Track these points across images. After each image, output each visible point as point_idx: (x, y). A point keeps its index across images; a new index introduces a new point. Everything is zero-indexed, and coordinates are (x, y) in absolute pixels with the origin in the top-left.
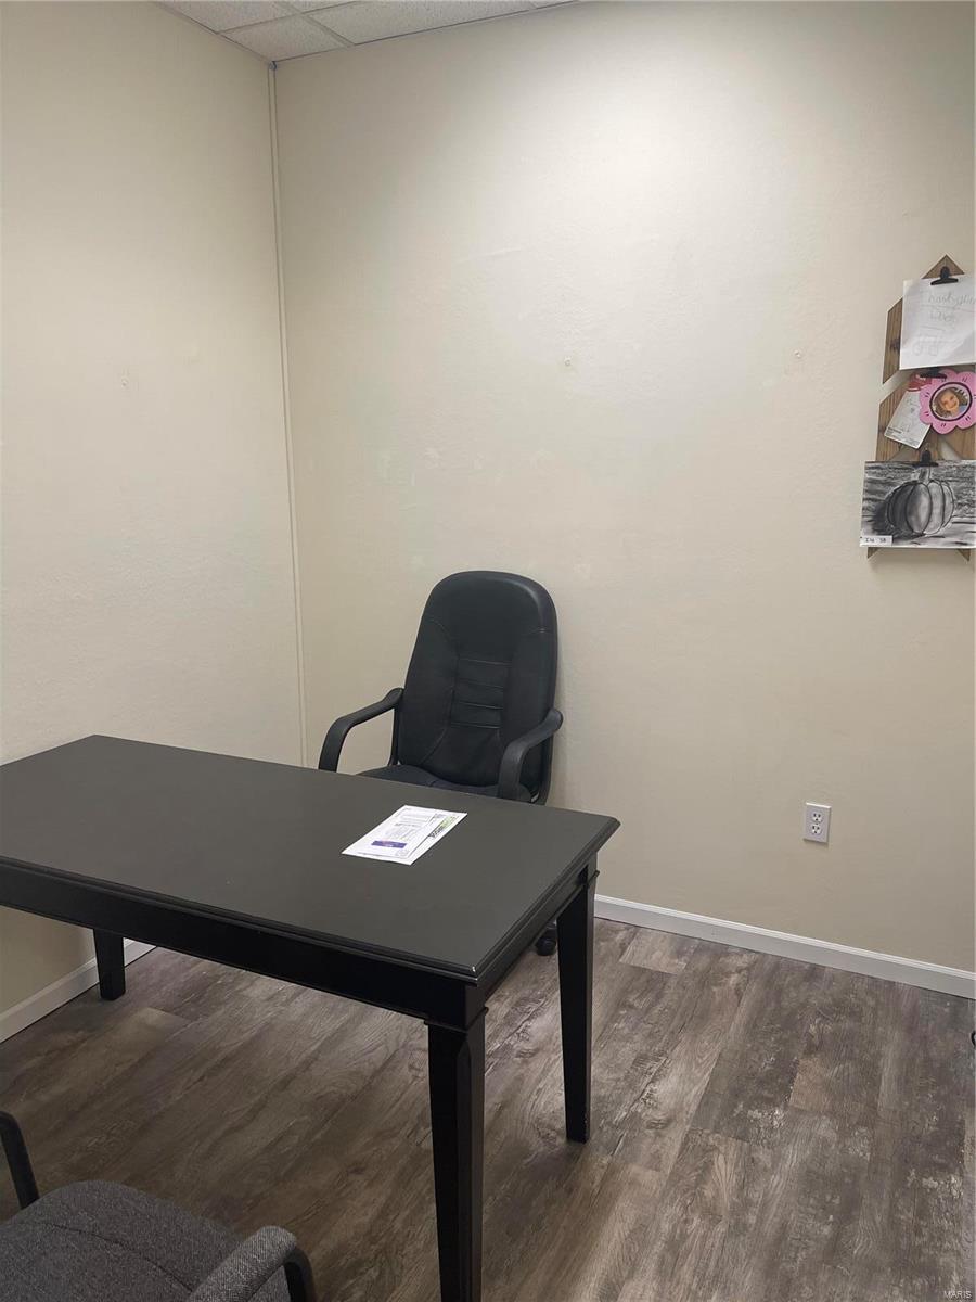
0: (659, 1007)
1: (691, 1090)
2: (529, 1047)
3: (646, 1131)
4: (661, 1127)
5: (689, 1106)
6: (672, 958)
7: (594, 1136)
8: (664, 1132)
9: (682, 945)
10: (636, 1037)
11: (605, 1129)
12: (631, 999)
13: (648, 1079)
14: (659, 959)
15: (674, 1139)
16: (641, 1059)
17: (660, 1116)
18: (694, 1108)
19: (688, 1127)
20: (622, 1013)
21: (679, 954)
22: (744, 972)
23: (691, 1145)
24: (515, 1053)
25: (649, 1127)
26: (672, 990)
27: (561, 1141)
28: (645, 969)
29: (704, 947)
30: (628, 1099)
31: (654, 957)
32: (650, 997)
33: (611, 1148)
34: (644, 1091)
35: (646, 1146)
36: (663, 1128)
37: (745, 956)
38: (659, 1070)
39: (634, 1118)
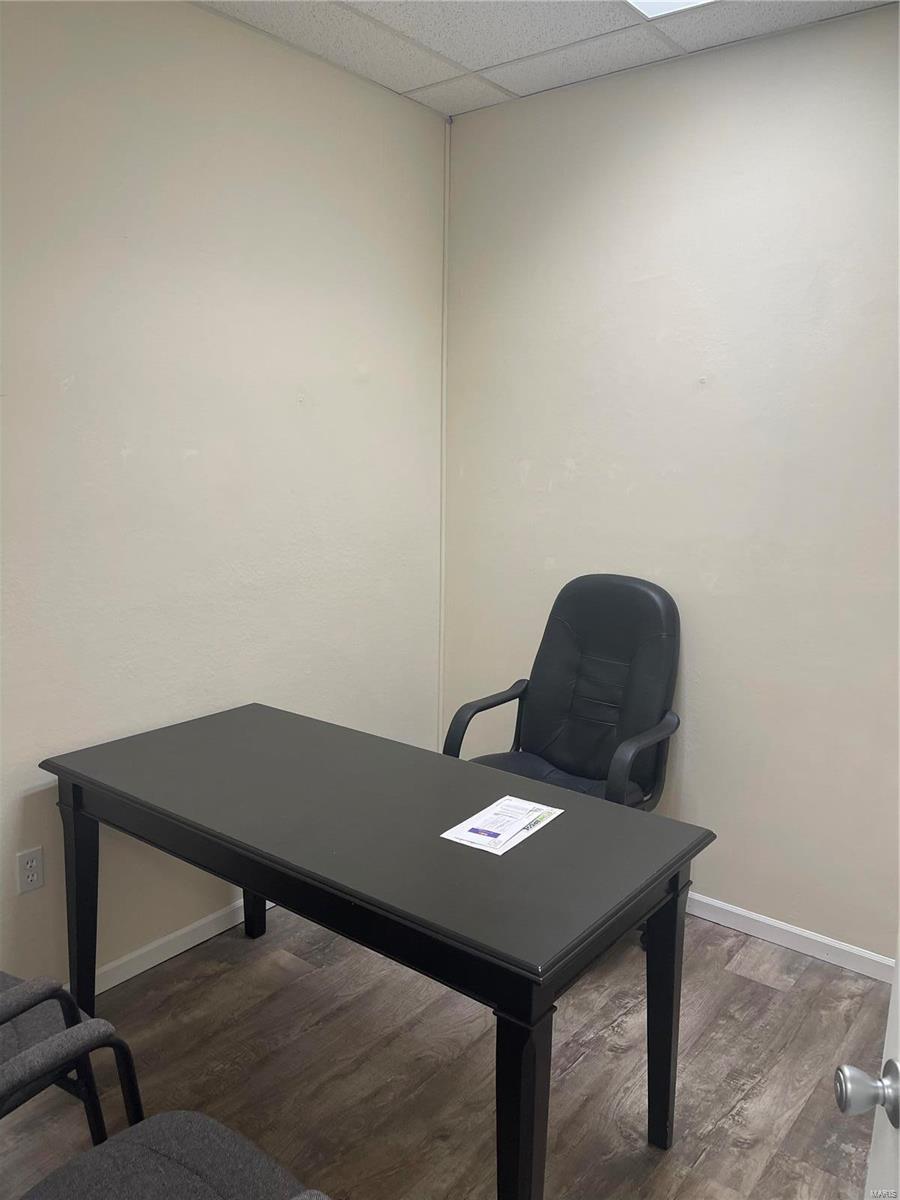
0: (761, 1023)
1: (782, 1115)
2: (622, 1042)
3: (732, 1148)
4: (747, 1146)
5: (779, 1129)
6: (782, 972)
7: (676, 1146)
8: (750, 1152)
9: (793, 960)
10: (733, 1050)
11: (689, 1139)
12: (733, 1009)
13: (739, 1096)
14: (767, 973)
15: (759, 1160)
16: (734, 1074)
17: (746, 1135)
18: (783, 1133)
19: (775, 1151)
20: (721, 1022)
21: (788, 970)
22: (856, 999)
23: (774, 1170)
24: (607, 1047)
25: (735, 1145)
26: (777, 1006)
27: (642, 1144)
28: (751, 981)
29: (816, 966)
30: (716, 1113)
31: (762, 969)
32: (752, 1011)
33: (692, 1159)
34: (734, 1107)
35: (728, 1165)
36: (748, 1148)
37: (861, 982)
38: (753, 1088)
39: (719, 1133)
